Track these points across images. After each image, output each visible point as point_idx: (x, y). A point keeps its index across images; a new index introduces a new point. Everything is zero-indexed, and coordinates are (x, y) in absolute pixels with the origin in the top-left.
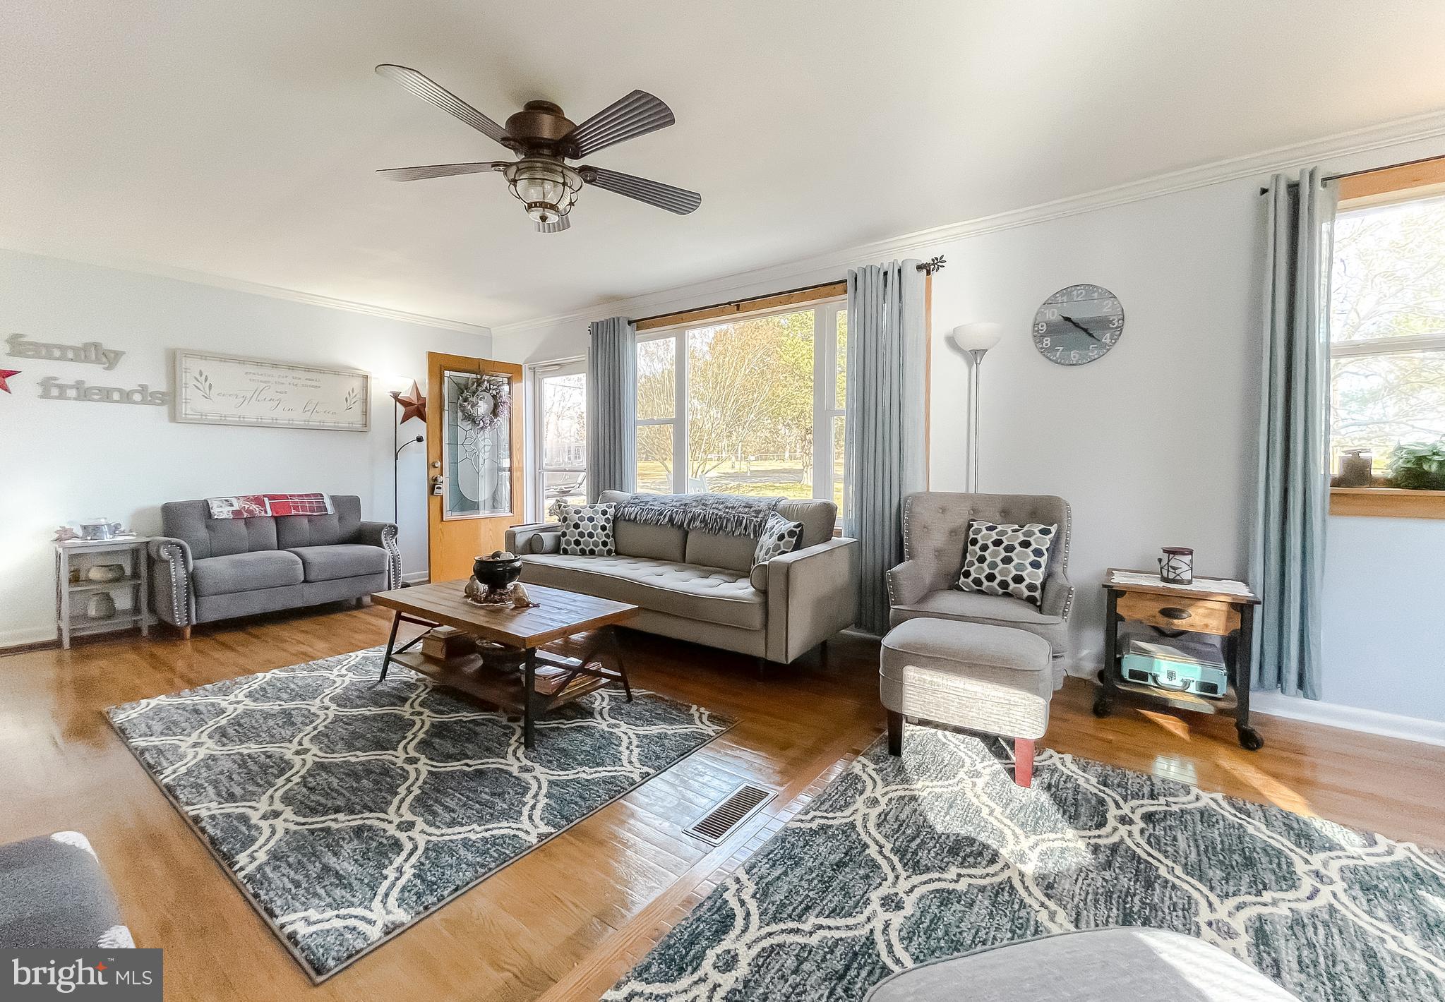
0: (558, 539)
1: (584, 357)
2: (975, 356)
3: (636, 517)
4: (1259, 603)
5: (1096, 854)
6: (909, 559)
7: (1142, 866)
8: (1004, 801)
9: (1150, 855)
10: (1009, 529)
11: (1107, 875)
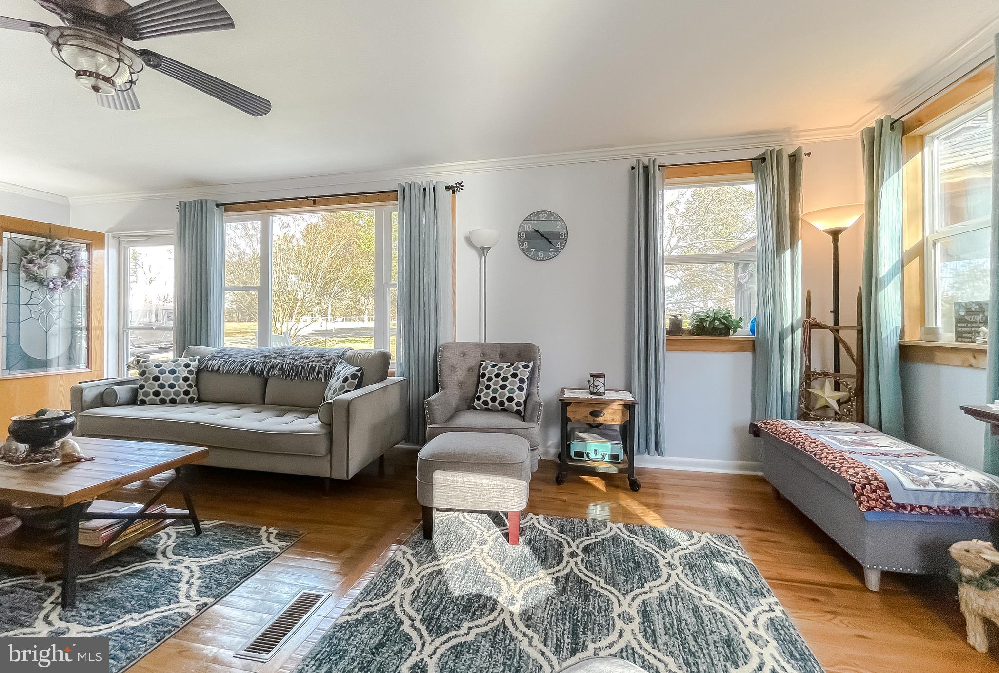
0: (135, 392)
1: (173, 230)
2: (483, 250)
3: (219, 369)
4: (637, 404)
5: (557, 585)
6: (441, 390)
7: (583, 585)
8: (502, 559)
9: (587, 576)
10: (505, 366)
11: (563, 598)
